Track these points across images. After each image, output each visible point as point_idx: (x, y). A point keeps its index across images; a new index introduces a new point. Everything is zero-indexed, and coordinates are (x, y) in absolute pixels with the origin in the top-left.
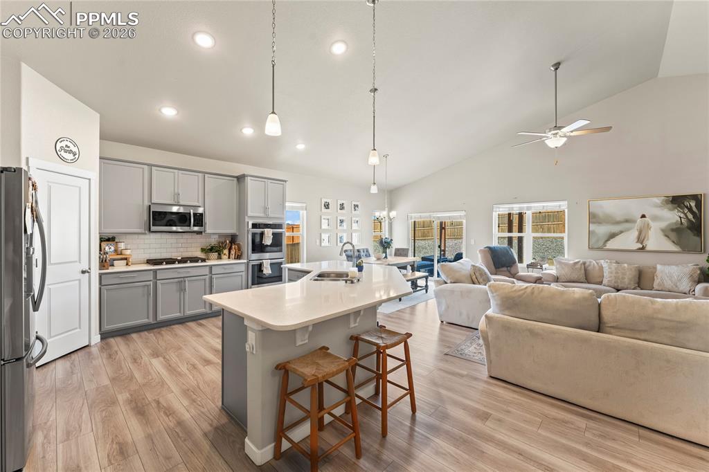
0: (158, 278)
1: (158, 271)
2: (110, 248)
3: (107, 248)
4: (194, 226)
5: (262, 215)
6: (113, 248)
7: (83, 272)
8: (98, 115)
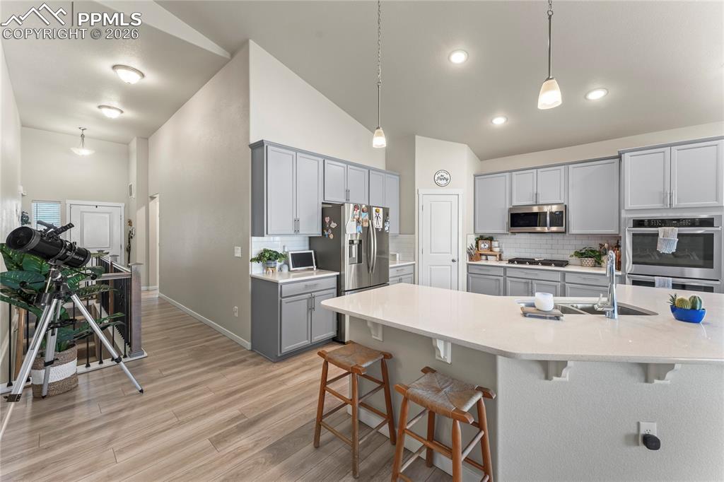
0: (508, 275)
1: (508, 269)
2: (484, 245)
3: (482, 246)
4: (551, 225)
5: (659, 205)
6: (487, 246)
7: (453, 261)
8: (466, 145)
